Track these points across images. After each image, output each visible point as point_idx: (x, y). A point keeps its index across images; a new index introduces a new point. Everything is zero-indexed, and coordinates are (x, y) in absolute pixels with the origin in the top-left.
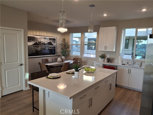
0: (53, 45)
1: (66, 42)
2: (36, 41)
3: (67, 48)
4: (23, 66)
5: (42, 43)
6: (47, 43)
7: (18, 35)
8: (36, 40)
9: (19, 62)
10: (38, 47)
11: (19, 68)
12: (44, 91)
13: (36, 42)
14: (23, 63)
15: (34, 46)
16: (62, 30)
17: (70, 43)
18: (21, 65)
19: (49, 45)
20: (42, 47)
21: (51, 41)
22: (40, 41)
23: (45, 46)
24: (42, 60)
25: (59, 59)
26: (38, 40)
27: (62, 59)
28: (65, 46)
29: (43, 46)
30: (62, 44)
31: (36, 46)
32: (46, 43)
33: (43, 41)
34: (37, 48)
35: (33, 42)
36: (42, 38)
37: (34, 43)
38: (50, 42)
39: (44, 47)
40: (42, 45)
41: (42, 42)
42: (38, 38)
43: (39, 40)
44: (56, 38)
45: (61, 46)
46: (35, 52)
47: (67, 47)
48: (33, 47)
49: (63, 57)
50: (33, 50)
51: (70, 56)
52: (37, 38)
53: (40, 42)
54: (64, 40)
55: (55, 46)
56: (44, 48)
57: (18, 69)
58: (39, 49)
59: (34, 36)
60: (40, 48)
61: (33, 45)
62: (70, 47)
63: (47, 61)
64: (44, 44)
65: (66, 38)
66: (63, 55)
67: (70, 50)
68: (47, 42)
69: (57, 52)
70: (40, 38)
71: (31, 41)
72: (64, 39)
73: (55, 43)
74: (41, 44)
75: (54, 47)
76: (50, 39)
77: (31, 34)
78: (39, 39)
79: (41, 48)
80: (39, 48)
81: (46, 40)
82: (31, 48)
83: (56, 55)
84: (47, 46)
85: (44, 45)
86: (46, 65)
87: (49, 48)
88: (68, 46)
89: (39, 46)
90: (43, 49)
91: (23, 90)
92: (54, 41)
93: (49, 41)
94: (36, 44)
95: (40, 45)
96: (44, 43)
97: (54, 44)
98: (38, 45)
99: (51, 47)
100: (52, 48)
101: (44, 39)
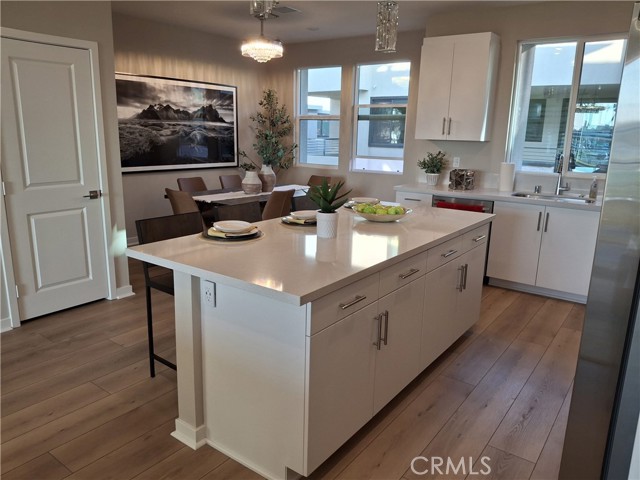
0: (222, 121)
1: (279, 106)
2: (151, 102)
3: (283, 133)
4: (103, 201)
5: (177, 111)
6: (196, 109)
7: (72, 67)
8: (148, 98)
9: (82, 183)
10: (161, 126)
11: (85, 210)
12: (195, 281)
13: (151, 107)
14: (102, 186)
15: (143, 121)
16: (261, 50)
17: (297, 113)
18: (94, 195)
19: (208, 120)
20: (177, 128)
21: (215, 103)
22: (166, 101)
23: (187, 123)
24: (178, 180)
25: (250, 178)
26: (159, 98)
27: (261, 177)
28: (273, 124)
29: (182, 126)
30: (259, 114)
31: (151, 122)
32: (191, 110)
33: (178, 100)
34: (154, 132)
35: (136, 107)
36: (175, 89)
37: (140, 111)
38: (211, 106)
39: (186, 129)
40: (175, 119)
41: (174, 104)
42: (157, 87)
43: (163, 97)
44: (233, 90)
45: (255, 124)
46: (146, 148)
47: (280, 127)
48: (137, 126)
49: (267, 170)
50: (140, 138)
51: (296, 168)
52: (153, 89)
53: (168, 107)
54: (269, 97)
55: (232, 123)
56: (185, 132)
57: (82, 213)
58: (165, 135)
59: (143, 80)
60: (168, 132)
61: (140, 116)
62: (296, 129)
63: (199, 186)
64: (186, 115)
65: (278, 88)
66: (268, 163)
67: (296, 141)
68: (195, 106)
69: (241, 150)
70: (167, 90)
71: (131, 101)
72: (269, 95)
73: (232, 110)
74: (171, 114)
75: (227, 129)
76: (210, 94)
77: (129, 70)
78: (161, 91)
79: (174, 133)
80: (163, 132)
81: (191, 98)
82: (131, 133)
83: (235, 164)
84: (198, 123)
85: (184, 119)
86: (197, 202)
87: (204, 132)
88: (286, 125)
89: (165, 123)
90: (182, 136)
91: (104, 299)
92: (227, 102)
93: (205, 103)
94: (150, 114)
95: (168, 118)
96: (184, 112)
97: (226, 115)
98: (157, 118)
99: (213, 129)
100: (220, 133)
101: (185, 95)
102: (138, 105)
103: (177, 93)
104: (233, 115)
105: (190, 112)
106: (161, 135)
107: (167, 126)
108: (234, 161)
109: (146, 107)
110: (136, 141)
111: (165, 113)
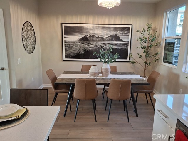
0: (122, 41)
2: (85, 34)
5: (98, 37)
6: (108, 36)
8: (84, 32)
10: (90, 44)
13: (86, 36)
15: (81, 42)
19: (113, 41)
20: (97, 44)
21: (118, 33)
22: (93, 33)
23: (103, 42)
26: (89, 32)
29: (100, 44)
31: (85, 42)
33: (99, 33)
34: (86, 46)
35: (79, 36)
37: (81, 38)
38: (116, 34)
39: (102, 45)
40: (97, 41)
41: (97, 34)
42: (89, 28)
43: (91, 32)
44: (130, 26)
46: (82, 52)
48: (79, 43)
50: (80, 48)
52: (87, 29)
53: (93, 36)
55: (128, 42)
56: (101, 46)
58: (91, 47)
60: (93, 46)
61: (80, 40)
64: (102, 39)
68: (107, 35)
70: (93, 29)
73: (129, 36)
74: (95, 38)
75: (124, 44)
76: (116, 29)
78: (90, 29)
79: (95, 46)
80: (90, 46)
81: (105, 31)
82: (76, 46)
84: (108, 42)
85: (101, 41)
87: (111, 46)
89: (92, 42)
90: (99, 48)
92: (126, 32)
93: (113, 33)
94: (85, 39)
95: (93, 40)
96: (101, 37)
97: (124, 38)
98: (88, 40)
99: (116, 45)
100: (120, 46)
101: (102, 30)
102: (80, 35)
103: (98, 30)
104: (129, 38)
105: (104, 37)
106: (90, 47)
107: (92, 43)
108: (127, 59)
109: (83, 36)
110: (78, 49)
111: (92, 38)
